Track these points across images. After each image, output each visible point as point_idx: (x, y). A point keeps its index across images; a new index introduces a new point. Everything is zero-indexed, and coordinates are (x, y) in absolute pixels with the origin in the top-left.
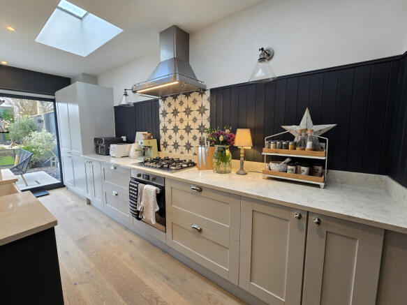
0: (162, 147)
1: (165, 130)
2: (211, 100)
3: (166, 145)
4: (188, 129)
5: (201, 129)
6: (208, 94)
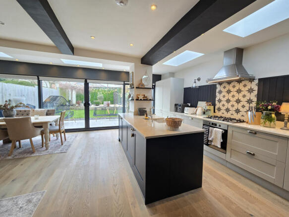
0: (216, 110)
1: (220, 101)
2: (259, 85)
3: (219, 109)
4: (238, 101)
5: (250, 101)
6: (256, 81)
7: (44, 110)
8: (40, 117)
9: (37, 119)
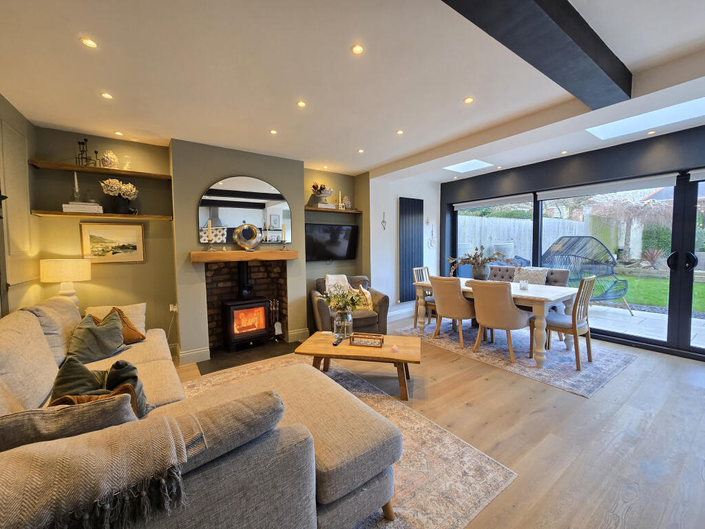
7: (543, 270)
8: (530, 287)
9: (524, 289)
